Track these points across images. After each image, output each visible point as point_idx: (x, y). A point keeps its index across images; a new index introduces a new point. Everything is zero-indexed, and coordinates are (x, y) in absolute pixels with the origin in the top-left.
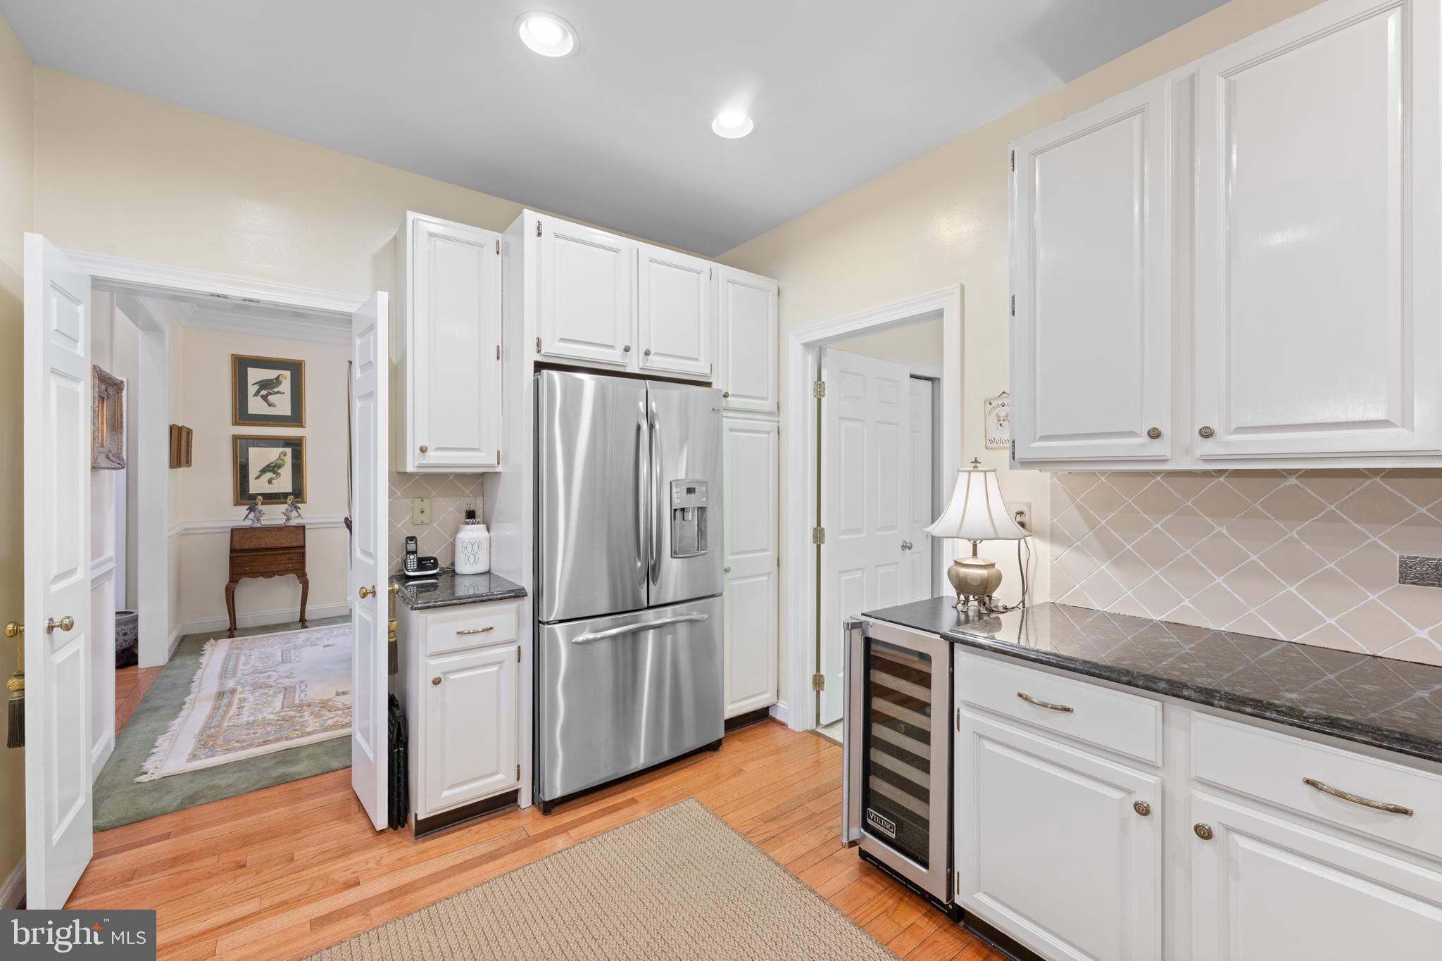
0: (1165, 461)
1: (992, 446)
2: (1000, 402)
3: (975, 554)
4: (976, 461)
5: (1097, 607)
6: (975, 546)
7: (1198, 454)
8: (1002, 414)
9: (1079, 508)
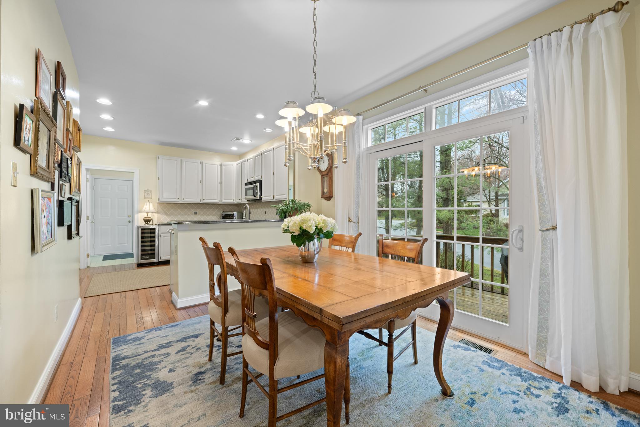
0: (179, 202)
1: (146, 198)
2: (147, 191)
3: (148, 216)
4: (149, 201)
5: (163, 220)
6: (148, 214)
7: (182, 201)
8: (148, 193)
9: (161, 208)
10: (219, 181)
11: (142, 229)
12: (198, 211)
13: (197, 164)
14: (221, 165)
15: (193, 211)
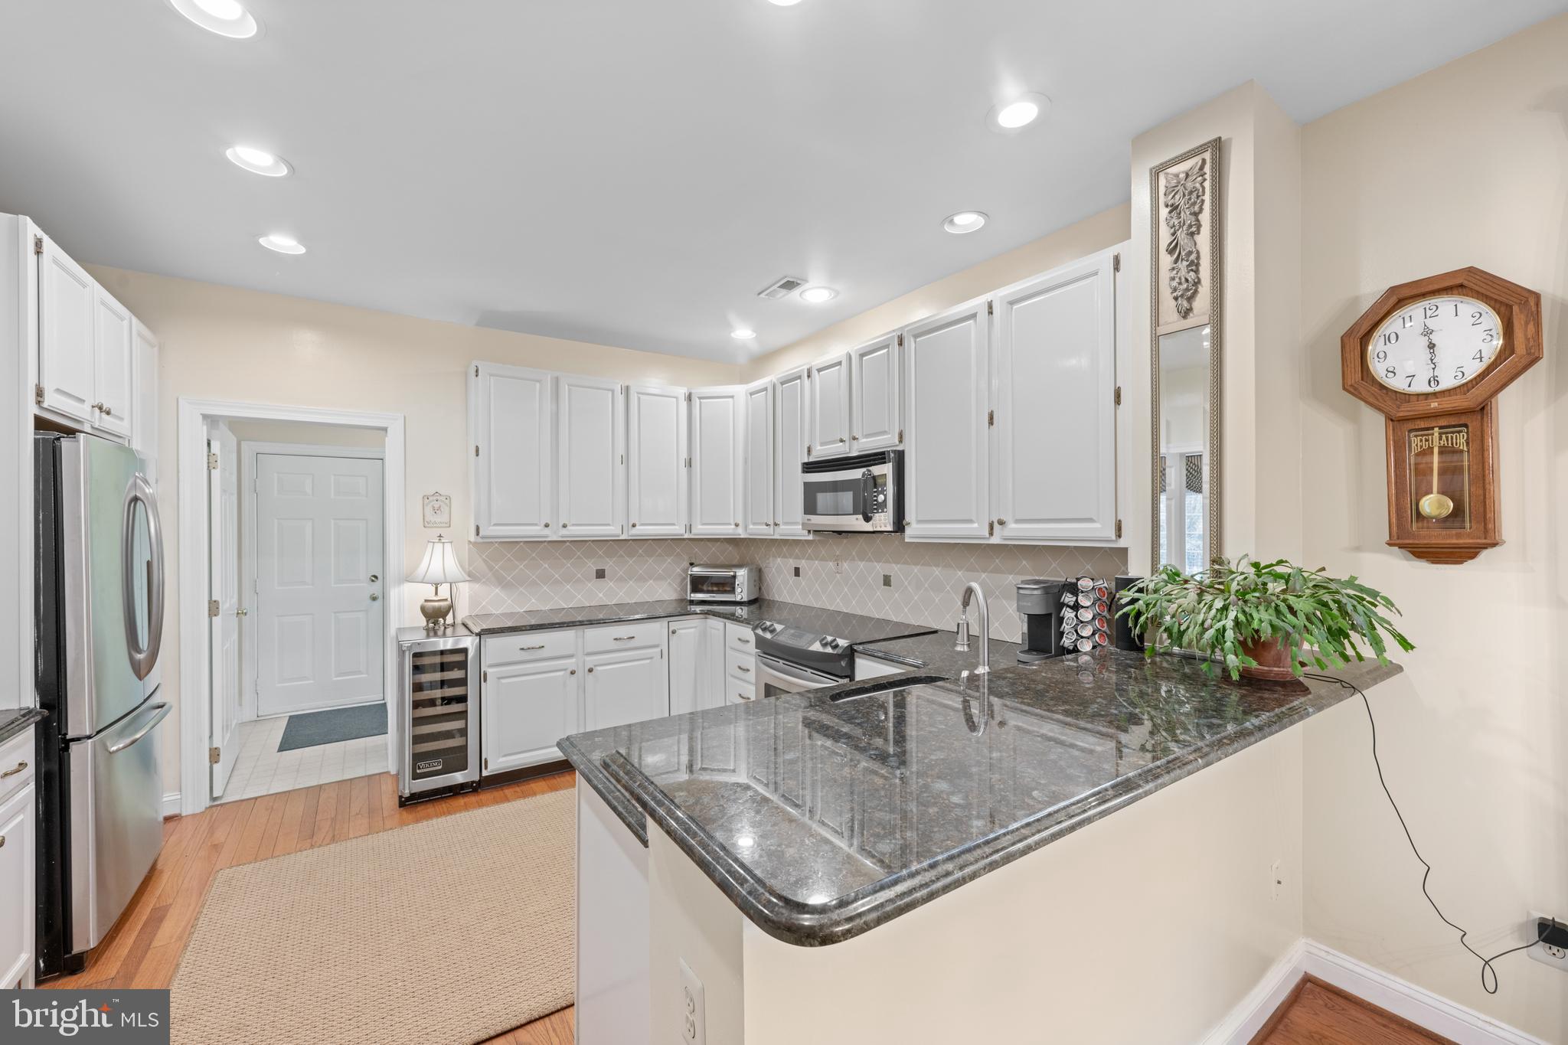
0: (546, 537)
1: (429, 525)
2: (435, 498)
3: (436, 593)
4: (440, 536)
5: (494, 612)
6: (437, 589)
7: (560, 534)
8: (436, 506)
9: (484, 560)
10: (684, 455)
11: (416, 655)
12: (608, 565)
13: (610, 393)
14: (689, 398)
15: (592, 567)
